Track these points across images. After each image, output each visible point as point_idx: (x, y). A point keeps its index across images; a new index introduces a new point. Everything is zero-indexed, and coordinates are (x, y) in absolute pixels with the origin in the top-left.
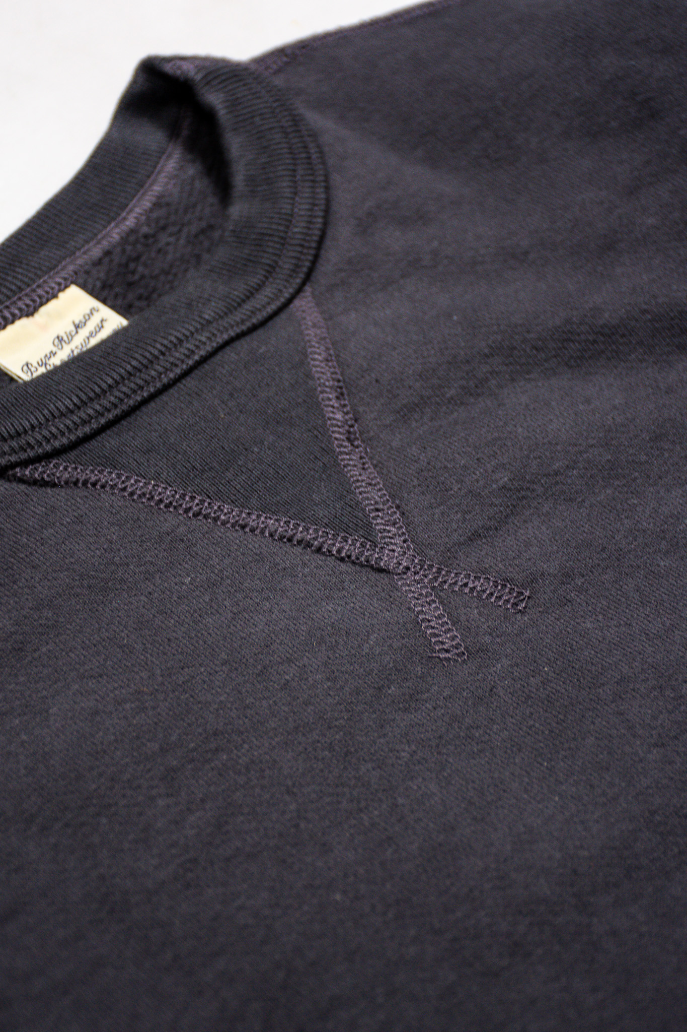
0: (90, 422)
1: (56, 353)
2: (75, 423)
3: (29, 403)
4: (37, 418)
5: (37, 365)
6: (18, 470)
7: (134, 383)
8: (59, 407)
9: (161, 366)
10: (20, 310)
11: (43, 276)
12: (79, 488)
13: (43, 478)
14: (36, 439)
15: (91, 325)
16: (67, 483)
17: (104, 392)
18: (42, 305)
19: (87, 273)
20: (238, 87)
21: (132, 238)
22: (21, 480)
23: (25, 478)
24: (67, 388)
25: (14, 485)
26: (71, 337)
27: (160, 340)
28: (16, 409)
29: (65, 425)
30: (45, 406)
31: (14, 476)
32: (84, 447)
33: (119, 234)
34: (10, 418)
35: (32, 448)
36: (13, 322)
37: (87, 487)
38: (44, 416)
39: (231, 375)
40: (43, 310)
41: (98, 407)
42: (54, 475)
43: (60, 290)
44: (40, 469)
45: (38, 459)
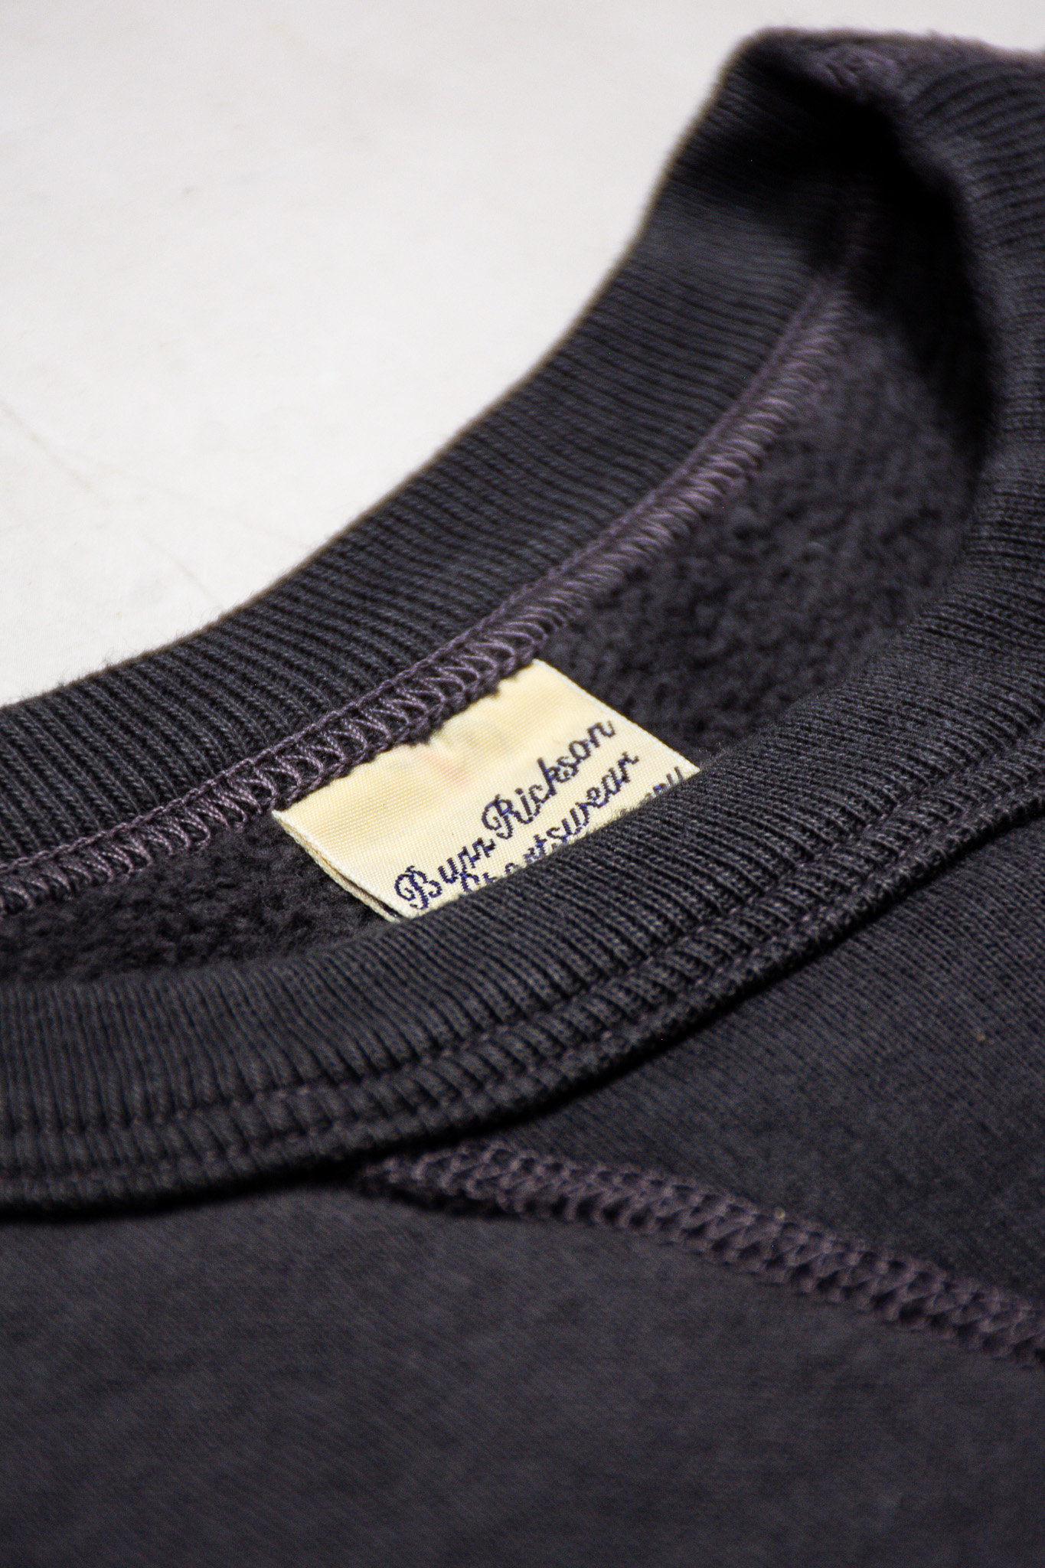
0: (596, 1038)
1: (492, 847)
2: (554, 1040)
3: (424, 977)
4: (446, 1022)
5: (439, 879)
6: (391, 1164)
7: (725, 934)
8: (511, 993)
9: (802, 891)
10: (391, 721)
11: (459, 633)
12: (566, 1223)
13: (462, 1193)
14: (444, 1080)
15: (592, 773)
16: (531, 1206)
17: (638, 954)
18: (452, 711)
19: (577, 627)
20: (1021, 124)
21: (704, 539)
22: (401, 1195)
23: (412, 1189)
24: (533, 941)
25: (381, 1207)
26: (534, 803)
27: (798, 816)
28: (388, 995)
29: (528, 1044)
30: (472, 989)
31: (381, 1179)
32: (580, 1107)
33: (665, 524)
34: (371, 1018)
35: (434, 1103)
36: (369, 758)
37: (591, 1224)
38: (467, 1015)
39: (1003, 924)
40: (455, 725)
41: (621, 998)
42: (493, 1181)
43: (504, 674)
44: (456, 1166)
45: (447, 1138)
